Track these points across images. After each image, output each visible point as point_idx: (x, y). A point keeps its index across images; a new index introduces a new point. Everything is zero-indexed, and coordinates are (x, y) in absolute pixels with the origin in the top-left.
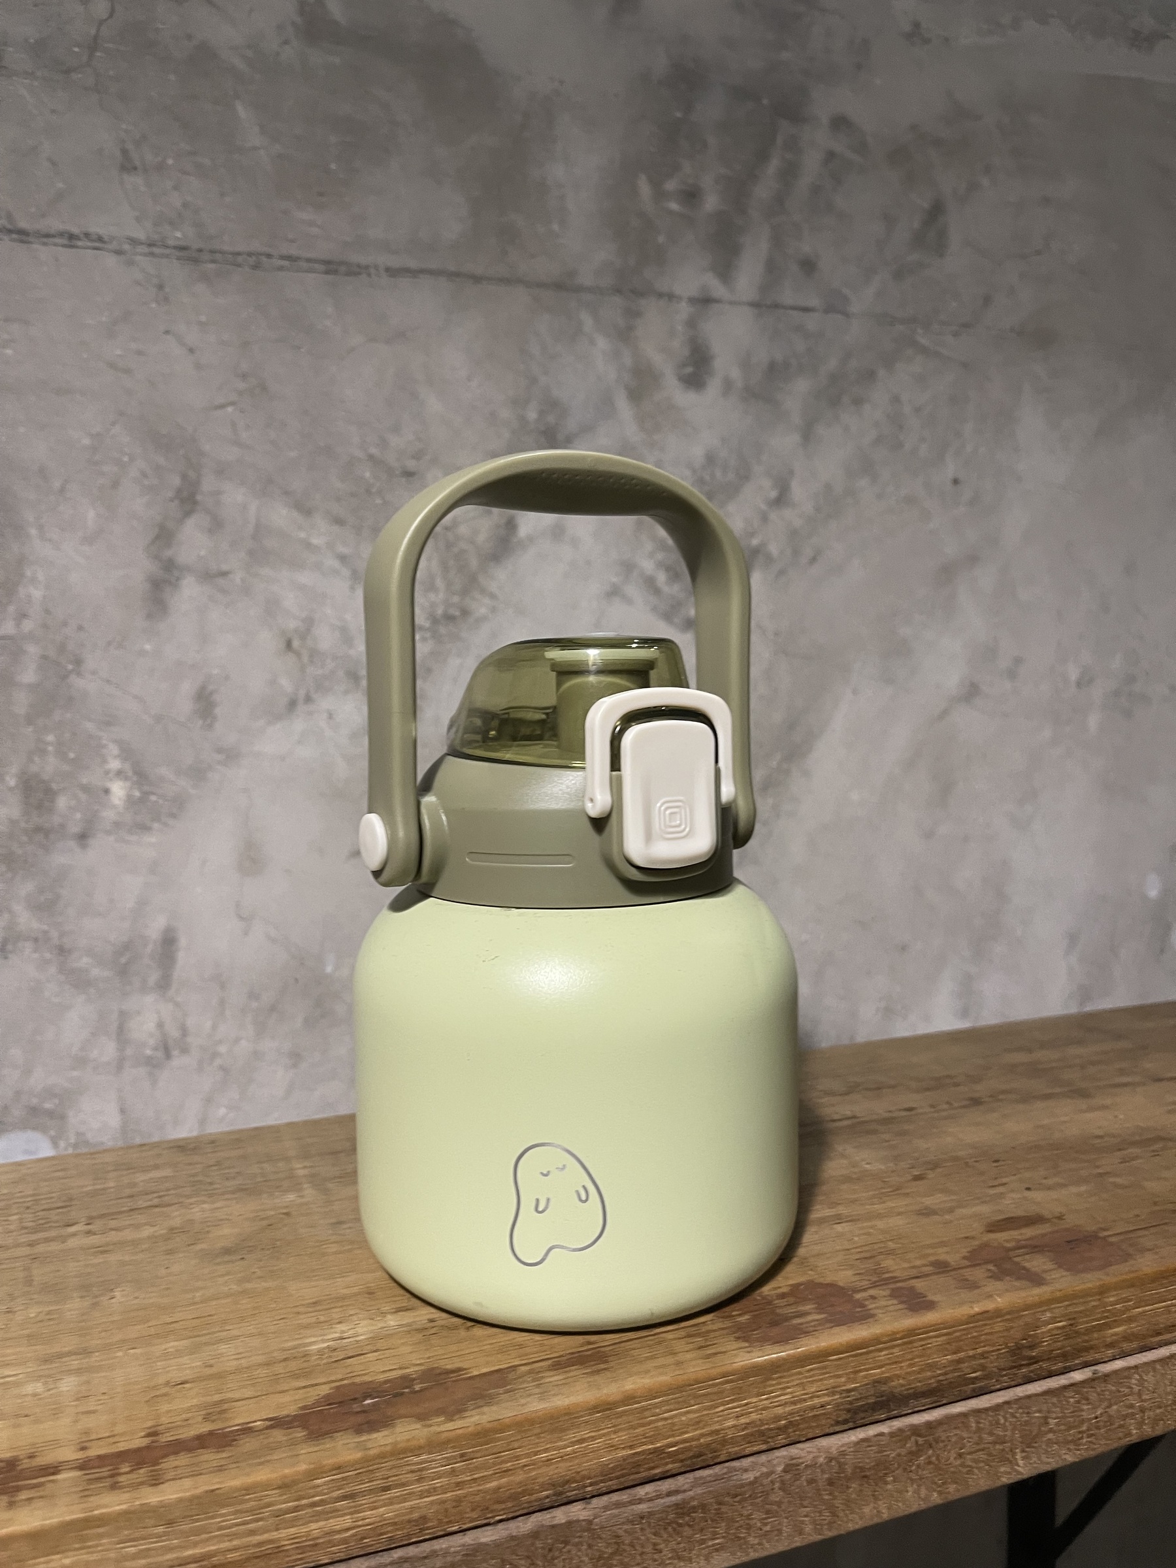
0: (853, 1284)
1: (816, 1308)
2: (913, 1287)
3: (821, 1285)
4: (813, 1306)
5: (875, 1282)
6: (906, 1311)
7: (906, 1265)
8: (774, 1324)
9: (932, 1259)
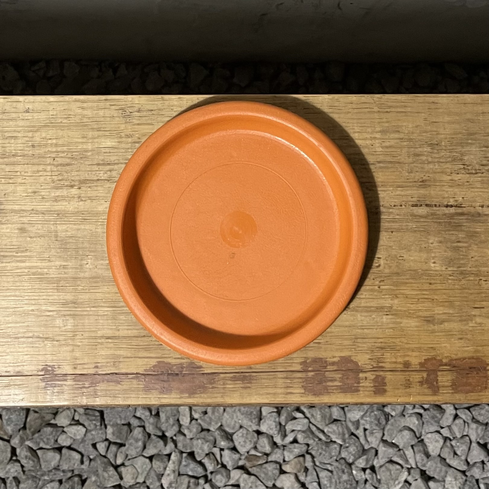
0: (365, 366)
1: (340, 378)
2: (386, 377)
3: (352, 361)
4: (340, 376)
5: (374, 367)
6: (372, 392)
7: (394, 360)
8: (320, 383)
9: (407, 359)
